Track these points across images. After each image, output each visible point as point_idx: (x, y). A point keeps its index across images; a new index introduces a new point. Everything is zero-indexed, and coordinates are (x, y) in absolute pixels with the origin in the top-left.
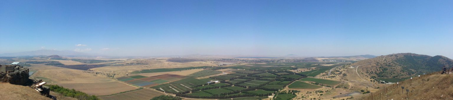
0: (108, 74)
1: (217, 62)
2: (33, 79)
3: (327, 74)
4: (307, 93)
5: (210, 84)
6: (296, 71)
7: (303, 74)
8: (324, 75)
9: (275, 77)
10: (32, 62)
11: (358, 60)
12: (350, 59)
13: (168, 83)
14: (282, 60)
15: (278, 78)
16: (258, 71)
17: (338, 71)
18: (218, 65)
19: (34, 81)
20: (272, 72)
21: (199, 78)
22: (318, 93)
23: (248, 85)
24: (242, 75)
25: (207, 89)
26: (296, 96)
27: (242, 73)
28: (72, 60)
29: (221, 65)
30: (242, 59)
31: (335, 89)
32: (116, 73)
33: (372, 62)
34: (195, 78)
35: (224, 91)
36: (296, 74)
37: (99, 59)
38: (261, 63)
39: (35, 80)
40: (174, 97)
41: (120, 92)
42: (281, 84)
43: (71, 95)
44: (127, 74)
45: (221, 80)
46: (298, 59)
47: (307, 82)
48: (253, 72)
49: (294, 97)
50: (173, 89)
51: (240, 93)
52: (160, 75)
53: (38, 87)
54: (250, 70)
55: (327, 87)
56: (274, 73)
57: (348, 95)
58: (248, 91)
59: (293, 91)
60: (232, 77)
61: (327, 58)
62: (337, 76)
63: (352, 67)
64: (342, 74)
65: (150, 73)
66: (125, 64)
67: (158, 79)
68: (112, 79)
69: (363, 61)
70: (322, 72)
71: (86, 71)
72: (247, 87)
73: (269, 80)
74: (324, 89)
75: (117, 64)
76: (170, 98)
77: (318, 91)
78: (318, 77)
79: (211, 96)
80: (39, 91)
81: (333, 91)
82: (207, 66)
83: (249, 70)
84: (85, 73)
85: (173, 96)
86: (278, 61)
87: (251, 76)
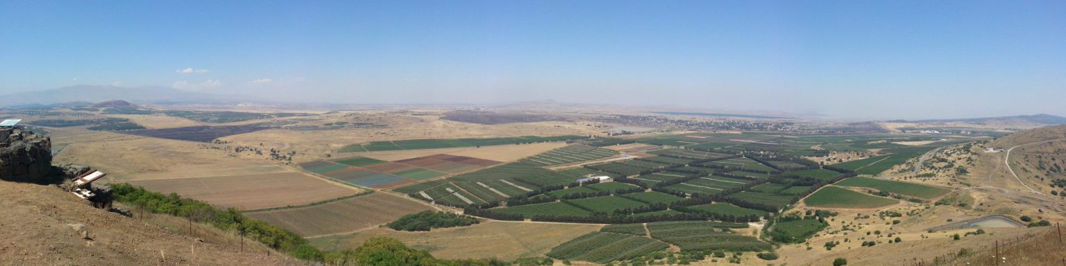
0: (275, 152)
1: (605, 124)
2: (62, 166)
3: (913, 169)
4: (856, 218)
5: (585, 184)
6: (823, 160)
7: (845, 169)
8: (903, 171)
9: (765, 173)
10: (49, 121)
11: (1010, 129)
12: (986, 127)
13: (444, 178)
14: (788, 124)
15: (778, 178)
16: (722, 152)
17: (943, 160)
18: (609, 134)
19: (68, 173)
20: (758, 158)
21: (553, 168)
22: (887, 218)
23: (690, 190)
24: (677, 161)
25: (576, 196)
26: (827, 224)
27: (677, 157)
28: (169, 113)
29: (617, 134)
30: (677, 118)
31: (934, 209)
32: (296, 148)
33: (1057, 138)
34: (543, 167)
35: (624, 203)
36: (826, 167)
37: (246, 111)
38: (731, 132)
39: (71, 170)
40: (460, 216)
41: (311, 201)
42: (785, 194)
43: (169, 210)
44: (328, 152)
45: (617, 175)
46: (831, 125)
47: (855, 190)
48: (705, 156)
49: (820, 229)
50: (457, 194)
51: (668, 209)
52: (420, 156)
53: (82, 187)
54: (698, 149)
55: (911, 203)
56: (765, 160)
57: (969, 224)
58: (689, 205)
59: (817, 213)
60: (645, 168)
61: (911, 122)
62: (940, 174)
63: (991, 150)
64: (952, 168)
65: (393, 152)
66: (322, 126)
67: (416, 167)
68: (287, 164)
69: (1026, 132)
70: (899, 164)
71: (207, 144)
72: (688, 196)
73: (749, 179)
74: (903, 206)
75: (300, 124)
76: (447, 217)
77: (887, 213)
78: (887, 175)
79: (587, 216)
80: (85, 196)
81: (928, 213)
82: (575, 134)
83: (695, 150)
84: (205, 151)
85: (456, 213)
86: (777, 126)
87: (699, 166)
